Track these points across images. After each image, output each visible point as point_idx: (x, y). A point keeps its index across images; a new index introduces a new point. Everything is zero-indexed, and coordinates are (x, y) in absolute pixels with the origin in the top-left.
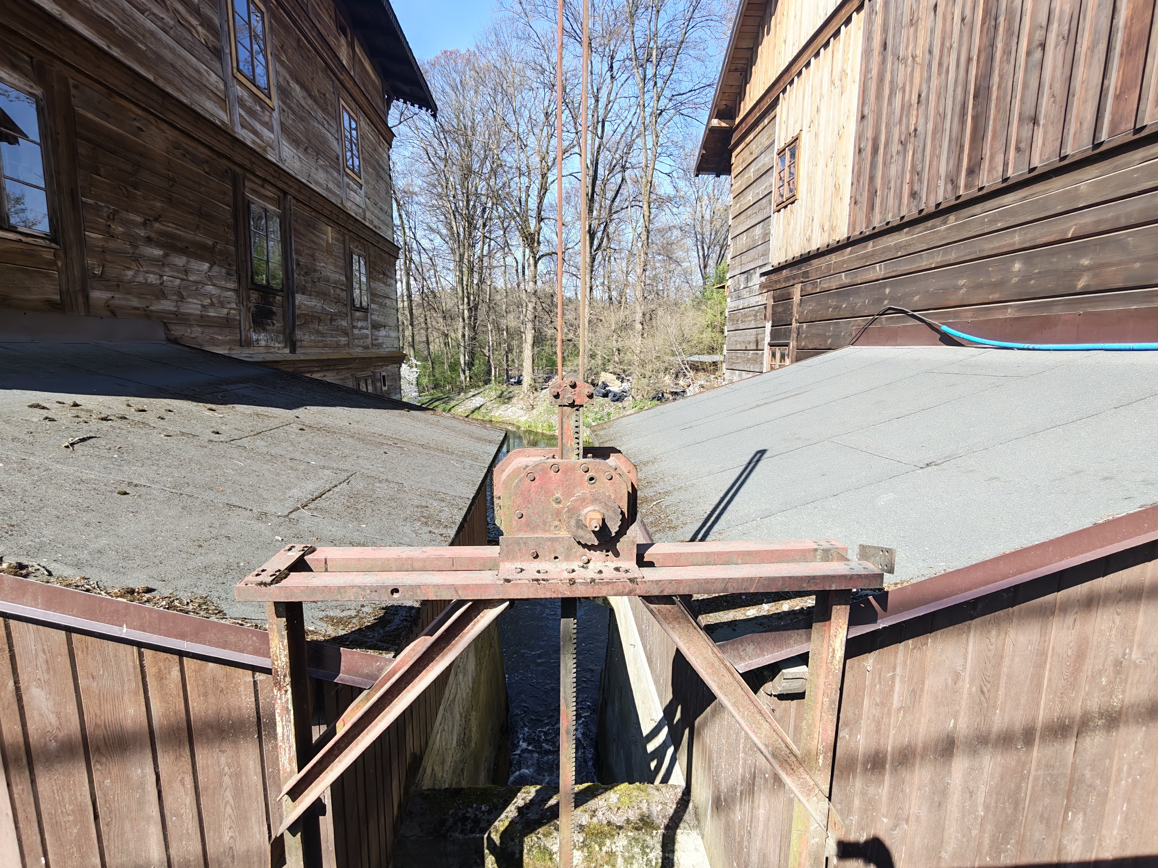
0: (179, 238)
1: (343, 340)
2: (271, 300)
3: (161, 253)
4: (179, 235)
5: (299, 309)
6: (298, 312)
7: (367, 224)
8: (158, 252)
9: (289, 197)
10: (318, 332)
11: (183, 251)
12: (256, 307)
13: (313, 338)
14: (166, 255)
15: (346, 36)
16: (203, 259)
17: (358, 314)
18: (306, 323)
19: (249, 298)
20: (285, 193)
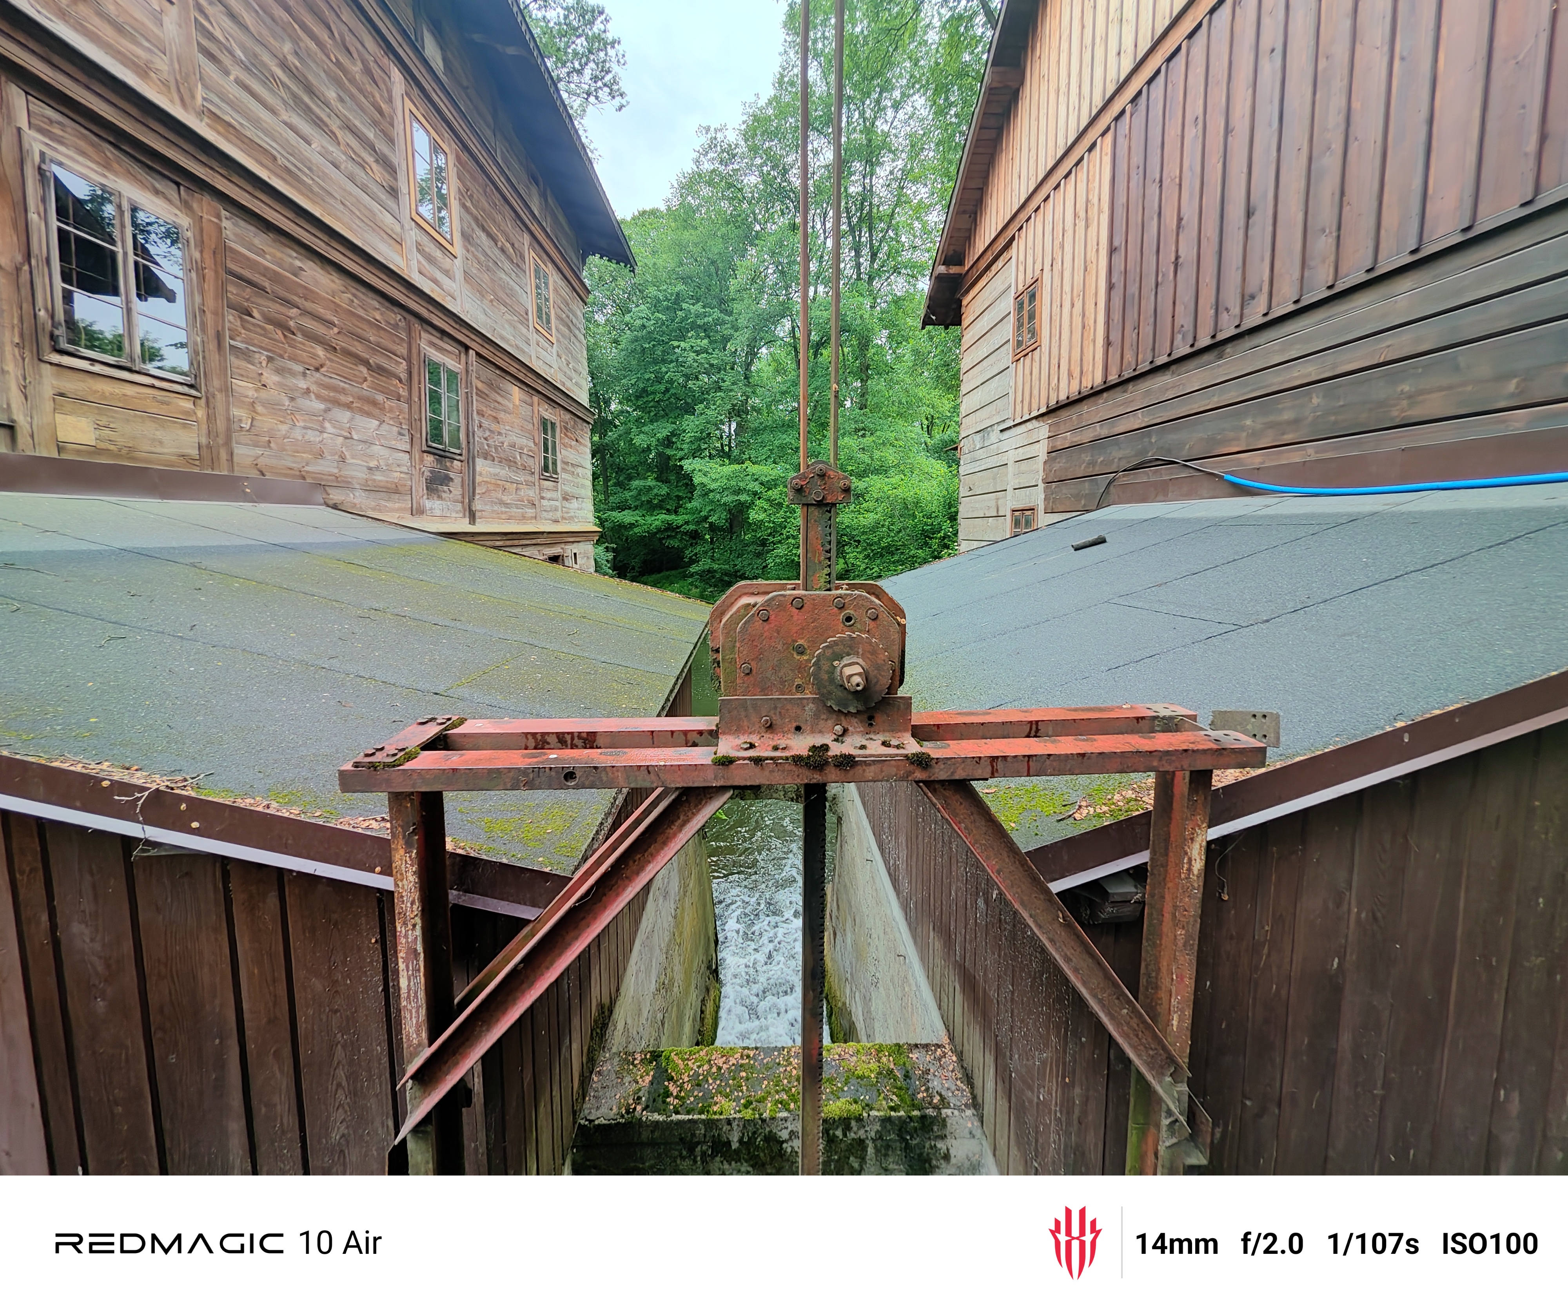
0: (343, 391)
1: (530, 512)
2: (448, 464)
3: (322, 406)
4: (343, 389)
5: (481, 475)
6: (478, 479)
7: (558, 385)
8: (320, 406)
9: (471, 352)
10: (502, 503)
11: (348, 406)
12: (431, 472)
13: (496, 508)
14: (327, 410)
16: (369, 414)
17: (547, 484)
18: (488, 491)
19: (422, 460)
20: (467, 347)
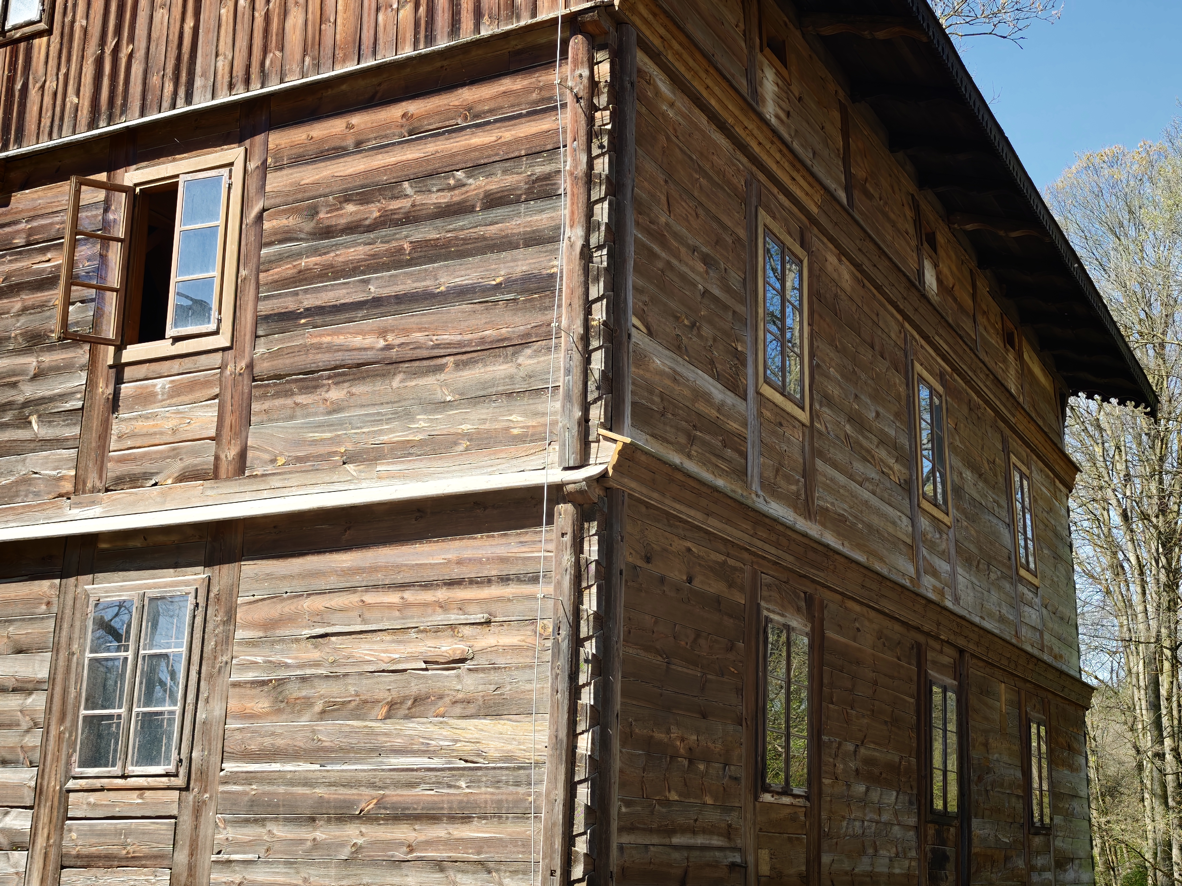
0: (876, 762)
2: (945, 835)
3: (865, 788)
4: (877, 758)
5: (975, 845)
6: (973, 852)
7: (1046, 657)
8: (862, 789)
9: (967, 655)
11: (879, 780)
12: (933, 851)
14: (867, 790)
15: (1013, 347)
16: (891, 786)
17: (1037, 841)
19: (926, 836)
20: (961, 652)
